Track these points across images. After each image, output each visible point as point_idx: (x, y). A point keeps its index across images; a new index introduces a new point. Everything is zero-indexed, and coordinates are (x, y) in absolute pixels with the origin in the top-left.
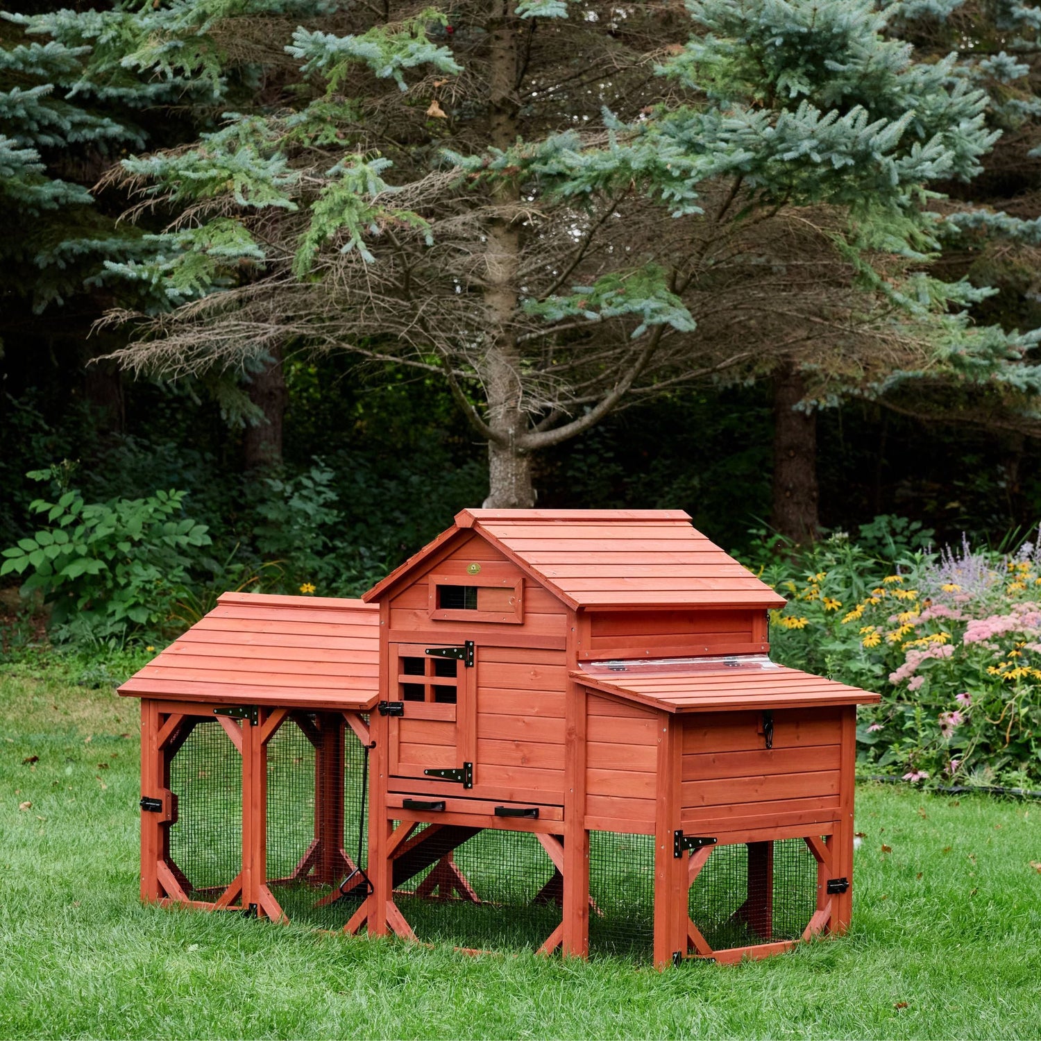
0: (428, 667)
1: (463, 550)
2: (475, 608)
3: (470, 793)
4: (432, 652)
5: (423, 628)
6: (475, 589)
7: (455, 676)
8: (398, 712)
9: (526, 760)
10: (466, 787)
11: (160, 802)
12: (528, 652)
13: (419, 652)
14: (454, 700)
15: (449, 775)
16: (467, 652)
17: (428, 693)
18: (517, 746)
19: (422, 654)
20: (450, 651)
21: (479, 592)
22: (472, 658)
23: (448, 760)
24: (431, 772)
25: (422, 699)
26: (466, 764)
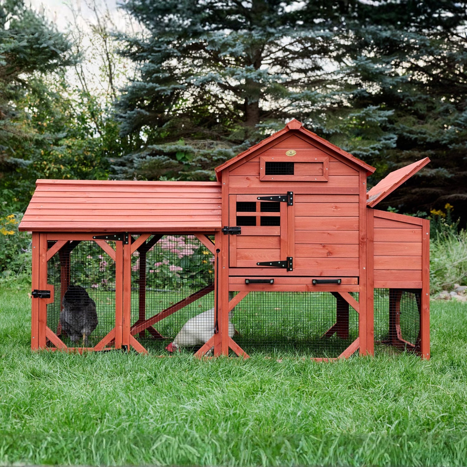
0: (258, 207)
1: (282, 143)
2: (293, 174)
3: (290, 273)
4: (261, 198)
5: (254, 186)
6: (292, 164)
7: (279, 211)
8: (236, 232)
9: (330, 253)
10: (288, 270)
11: (49, 292)
12: (331, 196)
13: (253, 199)
14: (278, 224)
15: (276, 265)
16: (288, 198)
17: (258, 221)
18: (324, 246)
19: (255, 200)
20: (275, 198)
21: (295, 165)
22: (292, 201)
23: (274, 256)
24: (261, 264)
25: (255, 225)
26: (288, 258)
